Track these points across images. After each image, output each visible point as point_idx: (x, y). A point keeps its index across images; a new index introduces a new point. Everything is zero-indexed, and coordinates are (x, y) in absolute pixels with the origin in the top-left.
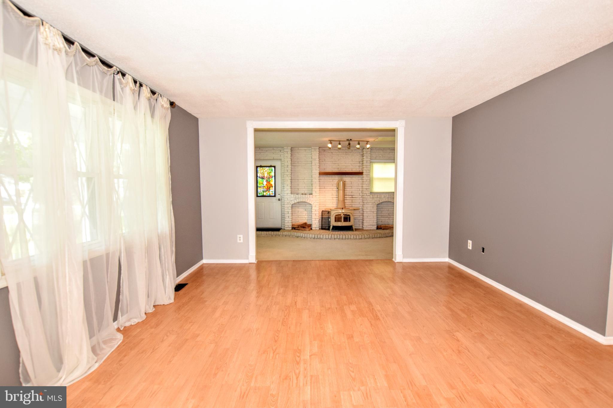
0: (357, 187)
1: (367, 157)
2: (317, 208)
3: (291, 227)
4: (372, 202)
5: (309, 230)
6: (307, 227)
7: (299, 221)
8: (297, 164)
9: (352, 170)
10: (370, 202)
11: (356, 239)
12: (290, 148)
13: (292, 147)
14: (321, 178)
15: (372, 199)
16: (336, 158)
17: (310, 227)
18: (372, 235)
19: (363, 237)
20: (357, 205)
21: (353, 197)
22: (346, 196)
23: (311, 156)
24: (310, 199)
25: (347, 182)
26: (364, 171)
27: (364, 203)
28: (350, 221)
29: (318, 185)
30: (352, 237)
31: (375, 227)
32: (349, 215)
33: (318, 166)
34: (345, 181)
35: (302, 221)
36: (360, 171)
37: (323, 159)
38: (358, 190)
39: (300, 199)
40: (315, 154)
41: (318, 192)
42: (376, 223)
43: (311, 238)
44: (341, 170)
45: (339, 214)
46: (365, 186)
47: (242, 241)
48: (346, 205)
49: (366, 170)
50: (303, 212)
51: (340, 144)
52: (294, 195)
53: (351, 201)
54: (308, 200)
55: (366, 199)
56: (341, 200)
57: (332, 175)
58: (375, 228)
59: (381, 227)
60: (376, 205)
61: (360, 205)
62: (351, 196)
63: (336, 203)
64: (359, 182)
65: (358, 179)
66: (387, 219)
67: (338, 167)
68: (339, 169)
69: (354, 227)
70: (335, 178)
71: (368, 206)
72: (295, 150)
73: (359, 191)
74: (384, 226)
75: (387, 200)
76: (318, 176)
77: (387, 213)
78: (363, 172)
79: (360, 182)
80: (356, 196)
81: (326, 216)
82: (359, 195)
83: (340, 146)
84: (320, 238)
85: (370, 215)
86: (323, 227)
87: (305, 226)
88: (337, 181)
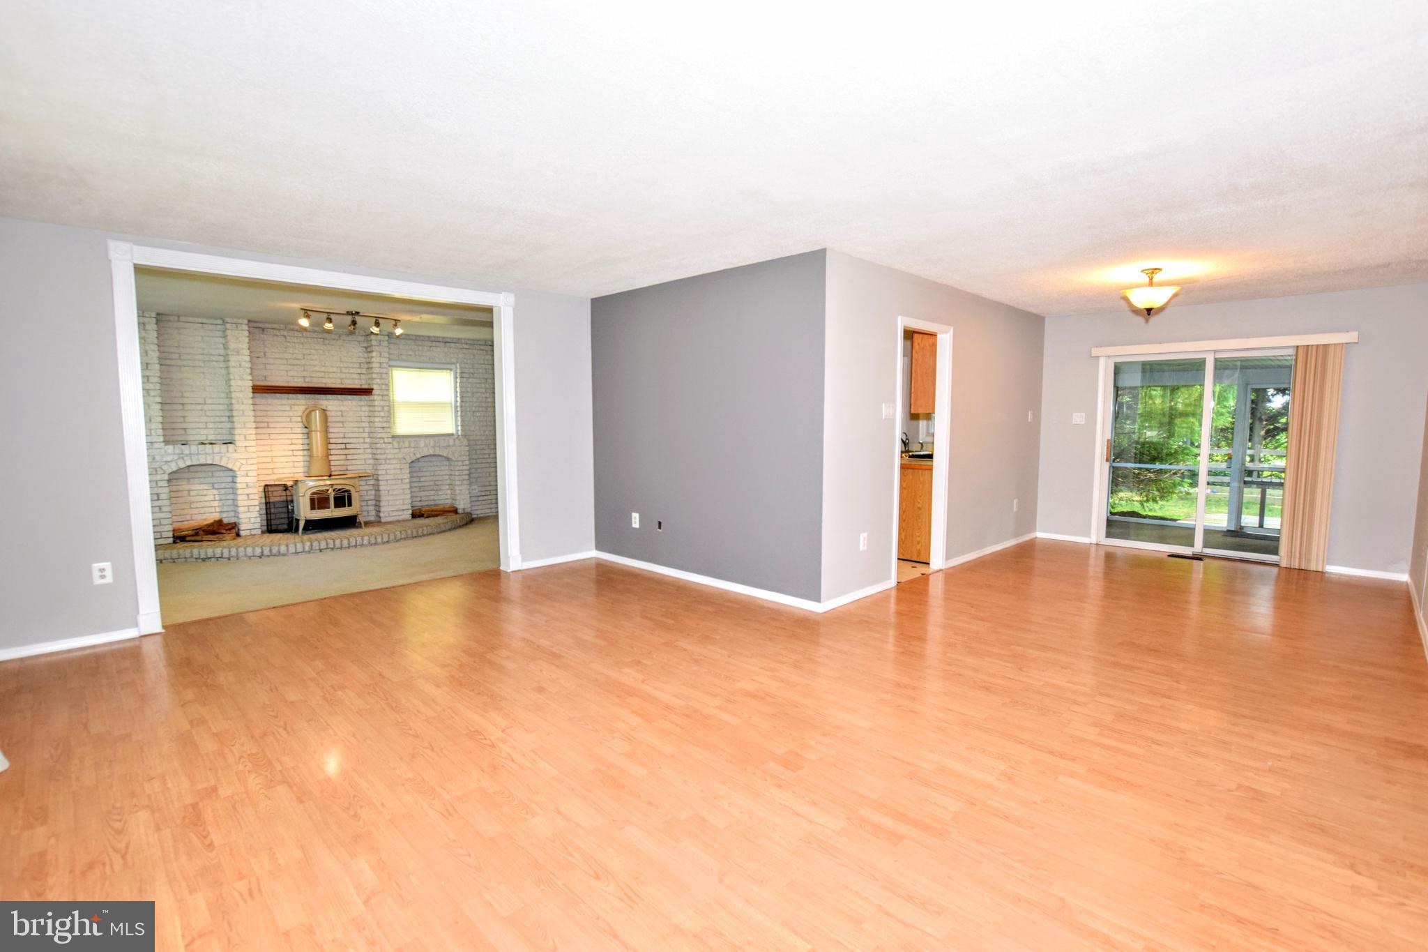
0: (356, 425)
1: (381, 354)
2: (251, 480)
3: (171, 536)
4: (398, 458)
5: (234, 539)
6: (224, 531)
7: (195, 517)
8: (179, 362)
9: (342, 383)
10: (393, 459)
11: (376, 544)
12: (154, 315)
13: (161, 312)
14: (258, 401)
15: (397, 451)
16: (296, 351)
17: (234, 531)
18: (412, 532)
19: (392, 537)
20: (359, 467)
21: (348, 447)
22: (330, 446)
23: (222, 340)
24: (228, 455)
25: (330, 411)
26: (375, 387)
27: (380, 461)
28: (350, 505)
29: (252, 419)
30: (366, 542)
31: (409, 513)
32: (347, 491)
33: (249, 371)
34: (325, 408)
35: (204, 517)
36: (363, 387)
37: (260, 352)
38: (361, 430)
39: (195, 458)
40: (240, 340)
41: (253, 437)
42: (410, 505)
43: (250, 557)
44: (311, 382)
45: (323, 491)
46: (378, 422)
47: (109, 579)
48: (333, 468)
49: (379, 384)
50: (205, 492)
51: (330, 320)
52: (174, 448)
53: (343, 457)
54: (221, 458)
55: (382, 451)
56: (320, 455)
57: (289, 393)
58: (409, 517)
59: (420, 512)
60: (408, 465)
61: (367, 467)
62: (343, 446)
63: (302, 463)
64: (361, 411)
65: (359, 406)
66: (432, 493)
67: (304, 374)
68: (307, 380)
69: (361, 519)
70: (298, 402)
71: (389, 467)
72: (169, 321)
73: (364, 432)
74: (429, 511)
75: (431, 452)
76: (251, 395)
77: (432, 481)
78: (372, 389)
79: (365, 411)
80: (358, 446)
81: (277, 497)
82: (364, 443)
83: (329, 326)
84: (279, 554)
85: (395, 487)
86: (274, 527)
87: (219, 530)
88: (303, 408)
